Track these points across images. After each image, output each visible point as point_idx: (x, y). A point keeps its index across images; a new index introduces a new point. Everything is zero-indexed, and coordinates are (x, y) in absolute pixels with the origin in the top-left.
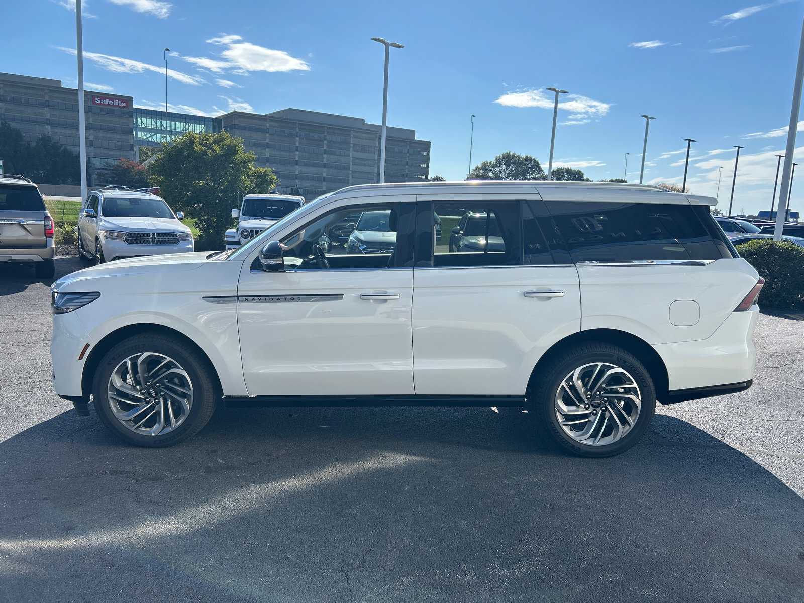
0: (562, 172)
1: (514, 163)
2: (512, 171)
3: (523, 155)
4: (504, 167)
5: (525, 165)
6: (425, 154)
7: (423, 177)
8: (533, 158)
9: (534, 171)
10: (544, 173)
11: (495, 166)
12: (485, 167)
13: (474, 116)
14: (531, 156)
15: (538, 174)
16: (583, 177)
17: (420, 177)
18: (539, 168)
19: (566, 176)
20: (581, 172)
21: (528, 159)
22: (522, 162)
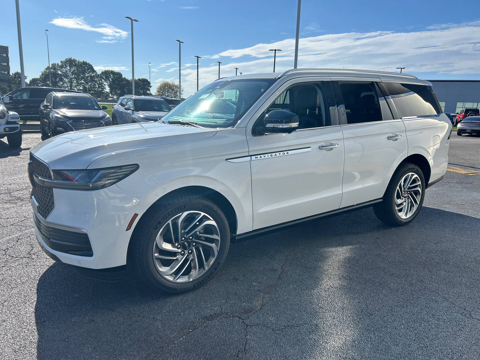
0: (109, 73)
1: (76, 65)
2: (74, 70)
3: (81, 60)
4: (68, 68)
5: (83, 67)
6: (5, 55)
7: (5, 73)
8: (88, 63)
9: (90, 72)
10: (96, 73)
11: (62, 67)
12: (54, 67)
13: (47, 30)
14: (86, 61)
15: (93, 73)
16: (122, 77)
17: (3, 72)
18: (93, 69)
19: (111, 75)
20: (120, 73)
21: (85, 63)
22: (81, 65)
